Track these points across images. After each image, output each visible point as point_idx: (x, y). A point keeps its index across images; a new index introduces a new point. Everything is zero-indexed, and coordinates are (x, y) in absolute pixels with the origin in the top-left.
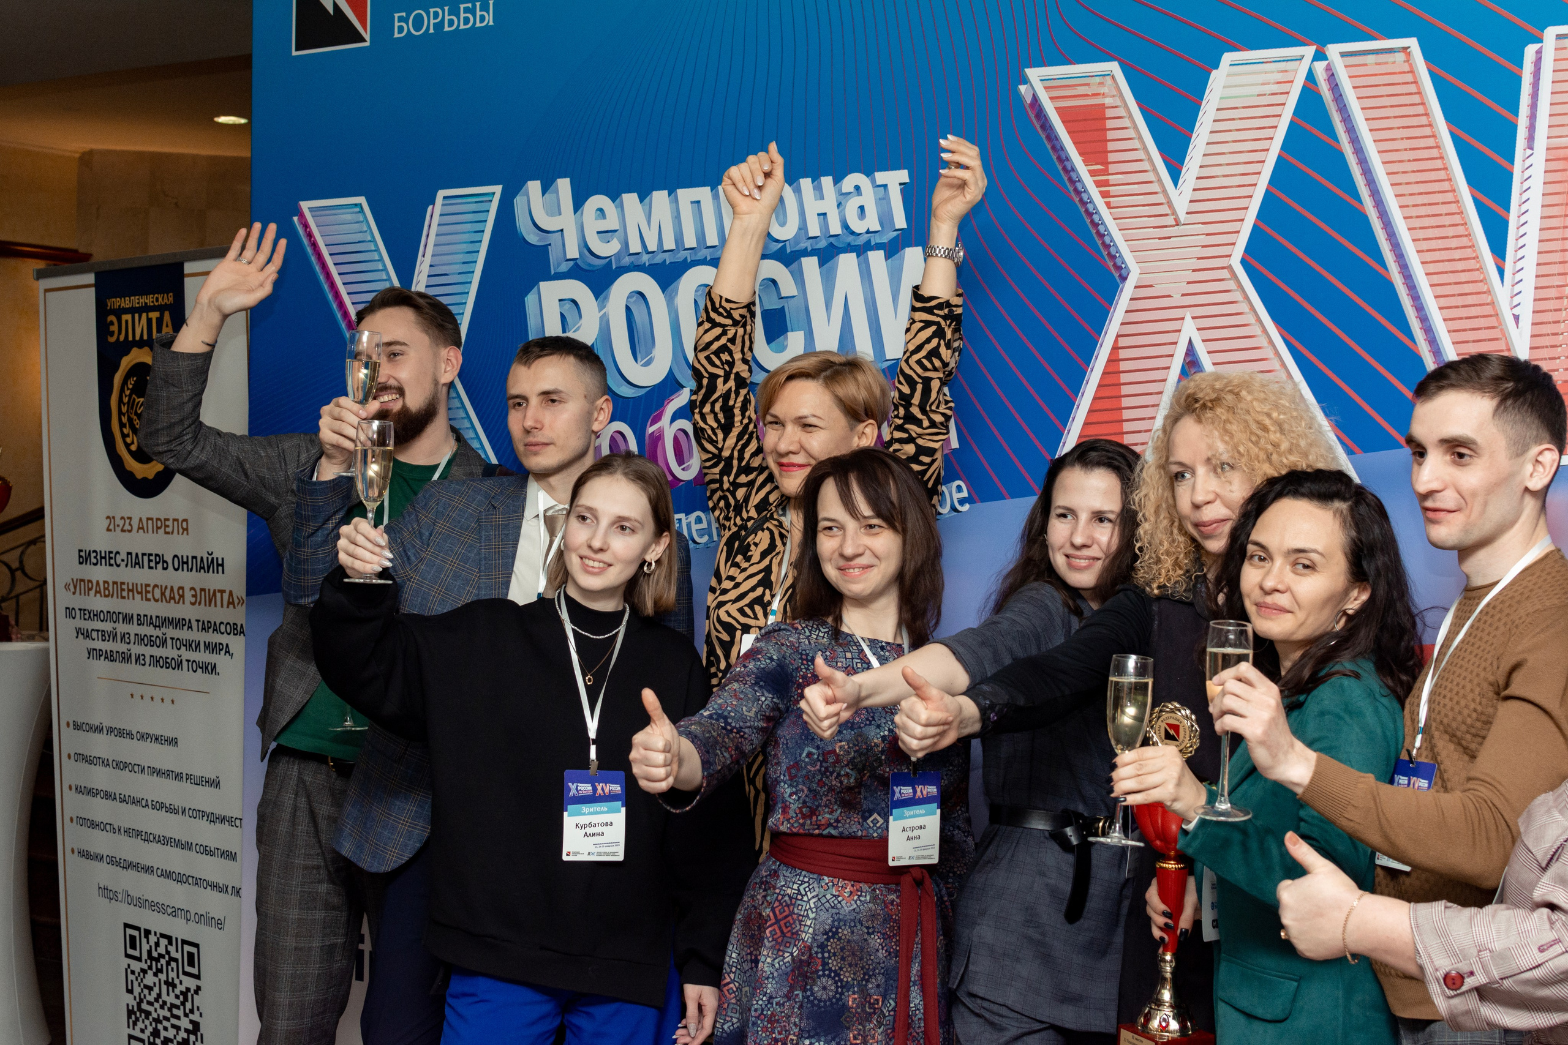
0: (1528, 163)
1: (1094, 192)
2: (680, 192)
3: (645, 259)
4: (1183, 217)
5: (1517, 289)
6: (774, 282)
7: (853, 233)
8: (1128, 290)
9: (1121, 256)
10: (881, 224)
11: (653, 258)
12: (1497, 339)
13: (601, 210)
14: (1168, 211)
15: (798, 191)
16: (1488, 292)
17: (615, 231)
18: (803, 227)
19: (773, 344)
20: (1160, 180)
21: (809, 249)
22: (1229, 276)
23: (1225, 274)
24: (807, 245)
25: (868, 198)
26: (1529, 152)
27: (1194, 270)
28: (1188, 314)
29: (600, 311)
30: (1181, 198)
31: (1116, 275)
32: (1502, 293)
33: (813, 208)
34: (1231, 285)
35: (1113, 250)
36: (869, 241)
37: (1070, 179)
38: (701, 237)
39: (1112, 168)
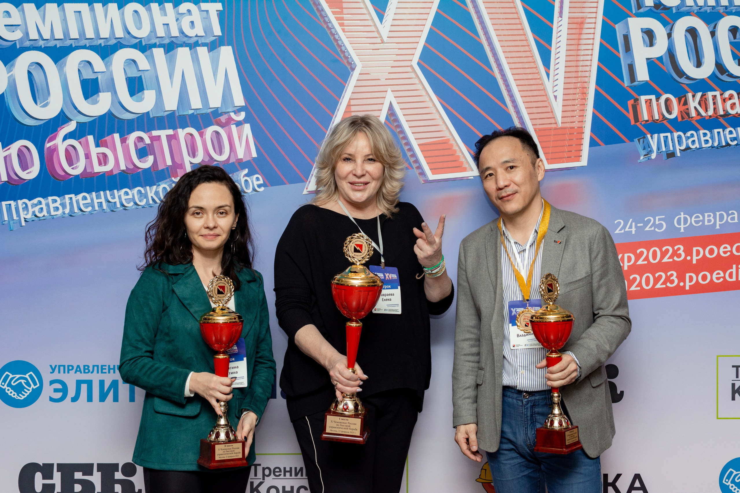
0: (560, 24)
1: (335, 23)
2: (66, 5)
3: (41, 43)
4: (385, 39)
5: (555, 83)
6: (134, 61)
7: (187, 36)
8: (355, 75)
9: (351, 57)
10: (205, 32)
11: (47, 43)
12: (546, 107)
13: (7, 12)
14: (378, 36)
15: (149, 10)
16: (542, 84)
17: (19, 25)
18: (153, 30)
19: (134, 97)
20: (372, 19)
21: (158, 44)
22: (411, 71)
23: (409, 69)
24: (157, 41)
25: (196, 16)
26: (560, 19)
27: (392, 67)
28: (389, 89)
29: (8, 73)
30: (385, 29)
31: (349, 67)
32: (548, 85)
33: (159, 20)
34: (413, 75)
35: (346, 54)
36: (198, 41)
37: (321, 15)
38: (82, 32)
39: (345, 11)
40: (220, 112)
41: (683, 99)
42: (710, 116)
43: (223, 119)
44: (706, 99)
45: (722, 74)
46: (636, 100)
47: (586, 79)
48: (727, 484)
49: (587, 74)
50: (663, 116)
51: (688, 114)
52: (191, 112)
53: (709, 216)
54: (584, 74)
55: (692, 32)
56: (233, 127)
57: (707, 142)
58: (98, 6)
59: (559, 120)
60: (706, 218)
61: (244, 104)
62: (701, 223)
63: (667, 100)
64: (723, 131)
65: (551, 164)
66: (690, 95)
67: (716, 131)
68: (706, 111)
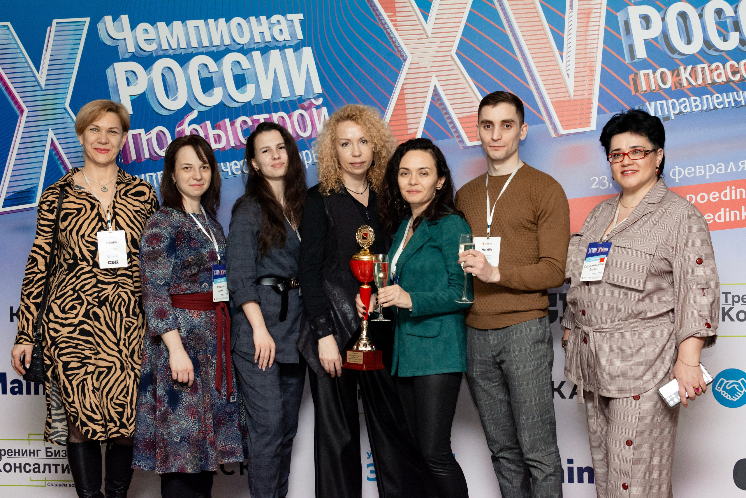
0: (571, 15)
1: (390, 24)
2: (188, 22)
3: (171, 52)
4: (430, 35)
5: (568, 64)
6: (239, 62)
7: (277, 41)
8: (407, 65)
9: (403, 51)
10: (291, 37)
11: (175, 52)
12: (561, 83)
13: (146, 30)
14: (423, 33)
15: (249, 22)
16: (557, 65)
17: (154, 39)
18: (252, 38)
19: (239, 90)
20: (419, 20)
21: (256, 48)
22: (451, 59)
23: (449, 58)
24: (255, 46)
25: (284, 25)
26: (571, 11)
27: (436, 57)
28: (434, 75)
29: (148, 76)
30: (429, 26)
31: (402, 59)
32: (562, 65)
33: (256, 30)
34: (452, 63)
35: (399, 49)
36: (285, 45)
37: (379, 19)
38: (200, 42)
39: (398, 14)
40: (303, 99)
41: (676, 72)
42: (700, 85)
43: (306, 104)
44: (695, 71)
45: (709, 50)
46: (636, 74)
47: (593, 59)
48: (719, 391)
49: (594, 55)
50: (659, 86)
51: (680, 84)
52: (282, 100)
53: (700, 168)
54: (591, 55)
55: (683, 15)
56: (314, 110)
57: (697, 106)
58: (211, 21)
59: (572, 93)
60: (698, 170)
61: (321, 92)
62: (693, 174)
63: (662, 73)
64: (711, 97)
65: (565, 129)
66: (682, 68)
67: (705, 97)
68: (696, 80)
